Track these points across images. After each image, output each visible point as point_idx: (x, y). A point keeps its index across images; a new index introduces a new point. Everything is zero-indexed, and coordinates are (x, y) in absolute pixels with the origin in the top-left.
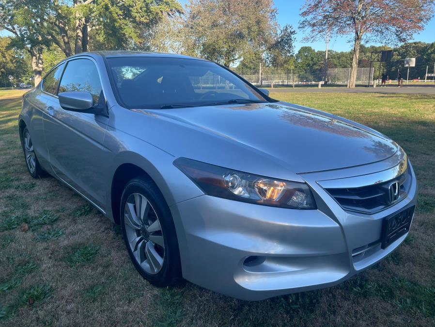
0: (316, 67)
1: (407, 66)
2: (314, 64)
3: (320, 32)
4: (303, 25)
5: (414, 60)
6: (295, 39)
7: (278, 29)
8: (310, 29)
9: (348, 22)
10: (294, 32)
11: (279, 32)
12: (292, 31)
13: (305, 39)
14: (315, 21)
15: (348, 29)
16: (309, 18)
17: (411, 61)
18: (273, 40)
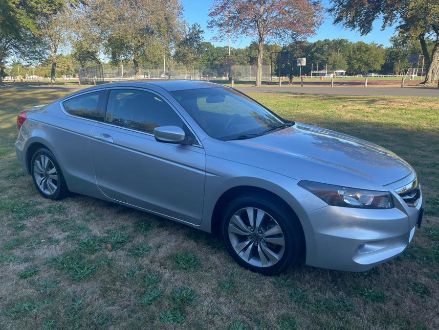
0: (216, 62)
1: (299, 65)
2: (214, 60)
3: (227, 32)
4: (211, 25)
5: (305, 59)
7: (186, 26)
8: (218, 28)
9: (251, 24)
10: (202, 31)
11: (187, 29)
12: (200, 30)
13: (214, 38)
14: (222, 22)
15: (250, 31)
16: (216, 19)
17: (302, 60)
18: (182, 37)
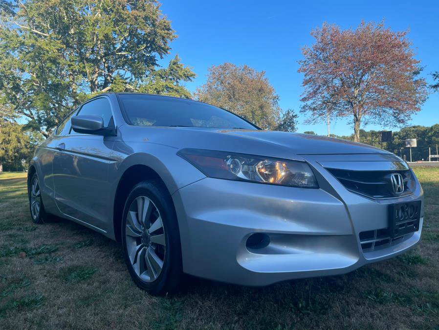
1: (409, 146)
3: (321, 115)
4: (304, 109)
5: (415, 140)
6: (297, 121)
7: (280, 113)
8: (311, 112)
9: (346, 107)
10: (296, 115)
11: (281, 116)
12: (294, 115)
13: (306, 122)
14: (315, 106)
15: (346, 112)
16: (309, 103)
17: (412, 141)
18: (276, 123)
